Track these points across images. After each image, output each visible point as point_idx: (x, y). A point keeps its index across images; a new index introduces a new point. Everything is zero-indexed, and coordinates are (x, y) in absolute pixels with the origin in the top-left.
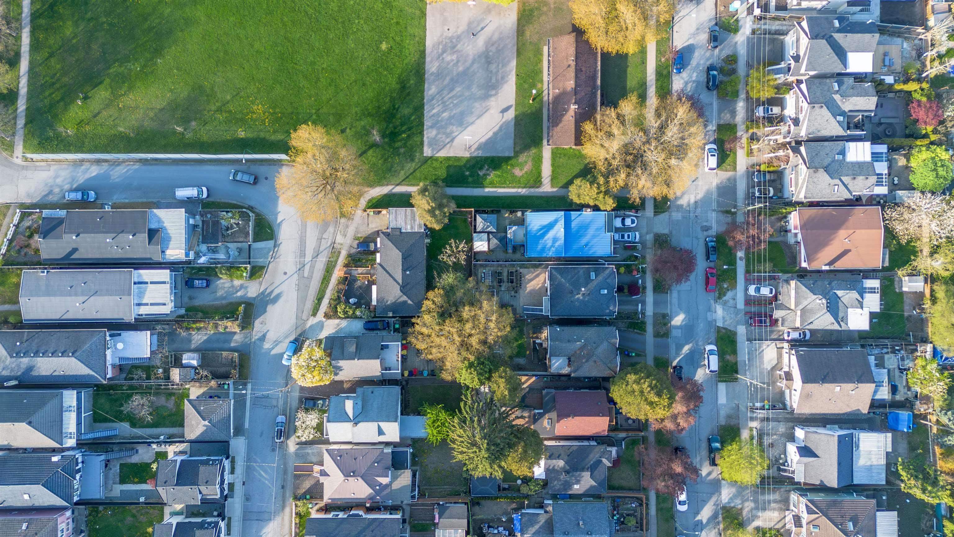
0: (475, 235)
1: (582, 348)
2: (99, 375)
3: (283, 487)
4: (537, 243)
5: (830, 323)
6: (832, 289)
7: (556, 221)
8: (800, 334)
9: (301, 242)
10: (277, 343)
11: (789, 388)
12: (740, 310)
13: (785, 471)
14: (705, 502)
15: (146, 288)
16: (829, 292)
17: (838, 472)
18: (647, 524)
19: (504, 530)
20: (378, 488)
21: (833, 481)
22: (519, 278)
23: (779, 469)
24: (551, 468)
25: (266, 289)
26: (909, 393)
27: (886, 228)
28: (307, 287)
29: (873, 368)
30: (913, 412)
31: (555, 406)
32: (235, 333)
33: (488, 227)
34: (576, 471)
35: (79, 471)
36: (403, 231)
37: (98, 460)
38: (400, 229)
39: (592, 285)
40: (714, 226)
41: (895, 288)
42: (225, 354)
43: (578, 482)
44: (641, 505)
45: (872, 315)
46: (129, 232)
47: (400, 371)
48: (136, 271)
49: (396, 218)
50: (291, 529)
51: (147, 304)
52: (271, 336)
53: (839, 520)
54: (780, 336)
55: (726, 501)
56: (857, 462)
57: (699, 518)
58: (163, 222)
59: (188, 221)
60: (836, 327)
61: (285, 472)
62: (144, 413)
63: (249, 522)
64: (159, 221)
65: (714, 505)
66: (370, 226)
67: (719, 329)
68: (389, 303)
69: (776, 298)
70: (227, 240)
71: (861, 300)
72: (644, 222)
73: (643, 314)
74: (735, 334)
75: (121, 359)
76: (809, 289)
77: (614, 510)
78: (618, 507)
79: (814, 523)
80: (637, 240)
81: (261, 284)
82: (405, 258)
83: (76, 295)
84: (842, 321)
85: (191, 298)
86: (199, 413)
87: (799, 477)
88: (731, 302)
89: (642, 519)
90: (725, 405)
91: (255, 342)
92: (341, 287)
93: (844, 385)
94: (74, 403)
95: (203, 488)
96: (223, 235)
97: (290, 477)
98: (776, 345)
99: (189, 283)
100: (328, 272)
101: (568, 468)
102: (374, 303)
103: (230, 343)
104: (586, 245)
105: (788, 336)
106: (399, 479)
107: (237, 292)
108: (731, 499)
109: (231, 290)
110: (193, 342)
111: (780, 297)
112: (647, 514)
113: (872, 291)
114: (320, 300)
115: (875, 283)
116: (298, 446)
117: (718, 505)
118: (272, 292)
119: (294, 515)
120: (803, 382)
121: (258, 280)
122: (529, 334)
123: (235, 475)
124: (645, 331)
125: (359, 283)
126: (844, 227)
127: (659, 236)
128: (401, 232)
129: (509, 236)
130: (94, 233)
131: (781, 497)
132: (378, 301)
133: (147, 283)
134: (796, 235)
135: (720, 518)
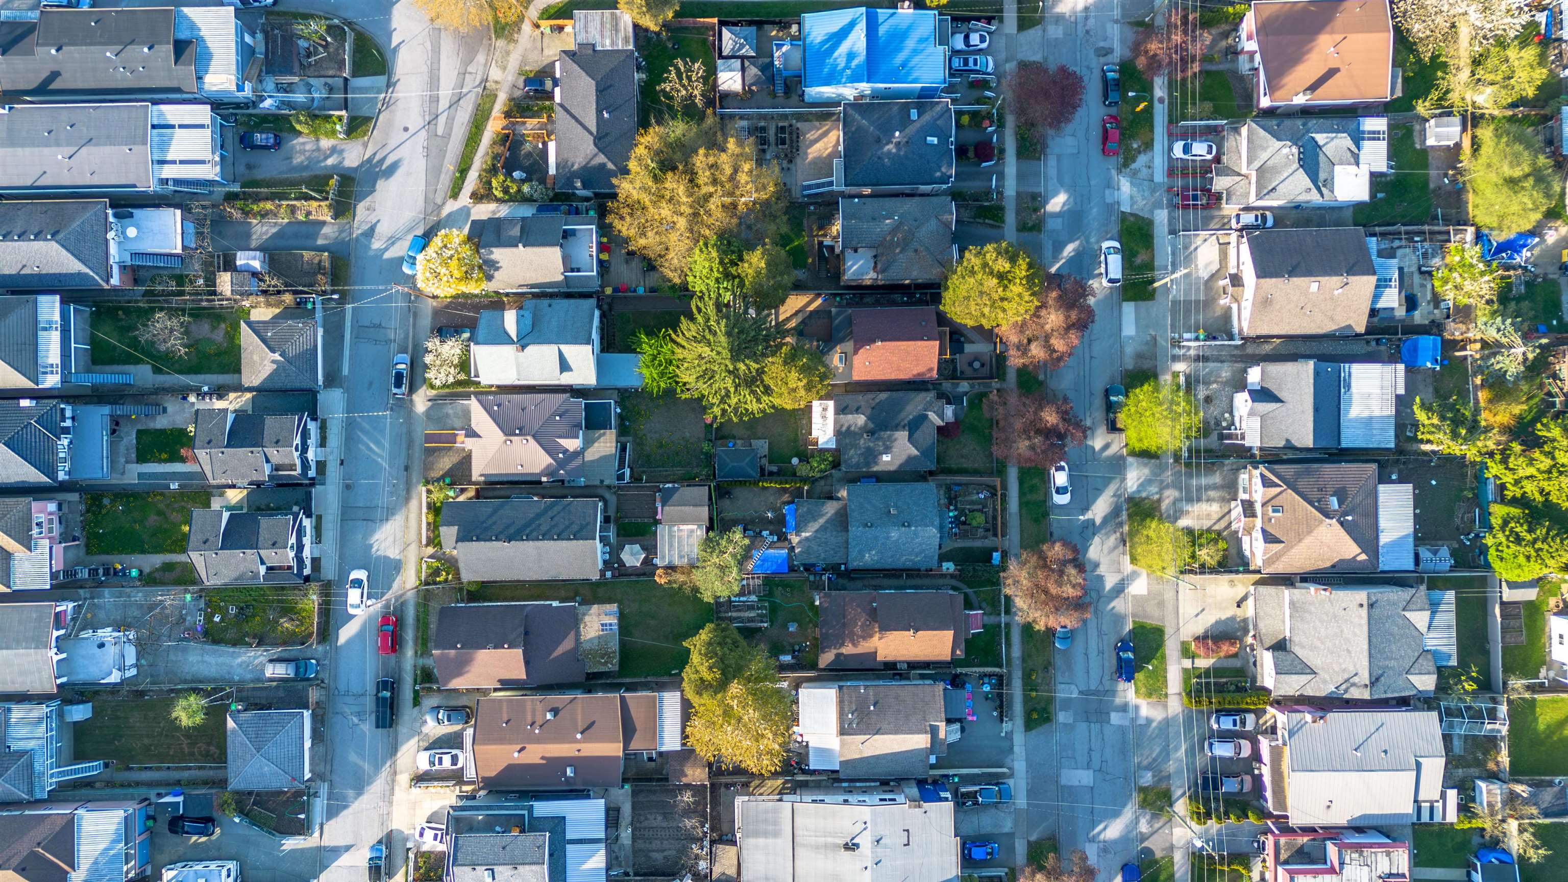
0: (719, 62)
1: (894, 230)
2: (97, 274)
3: (407, 468)
4: (822, 64)
5: (1304, 188)
6: (1308, 131)
7: (852, 25)
8: (1257, 216)
9: (431, 78)
10: (393, 241)
11: (1236, 300)
12: (1159, 184)
13: (1230, 437)
14: (1099, 491)
15: (172, 134)
16: (1304, 135)
17: (1315, 421)
18: (1004, 524)
19: (771, 534)
20: (561, 455)
21: (1305, 437)
22: (794, 136)
23: (1222, 437)
24: (844, 429)
25: (375, 154)
26: (1436, 311)
27: (1397, 29)
28: (442, 153)
29: (1374, 257)
30: (1442, 337)
31: (851, 332)
32: (324, 223)
33: (742, 46)
34: (886, 430)
35: (66, 431)
36: (599, 48)
37: (100, 415)
38: (594, 45)
39: (911, 130)
40: (1116, 46)
41: (1413, 143)
42: (307, 255)
43: (887, 450)
44: (994, 494)
45: (1374, 176)
46: (143, 43)
47: (595, 273)
48: (156, 107)
49: (586, 27)
50: (420, 534)
51: (174, 162)
52: (384, 230)
53: (1315, 495)
54: (1224, 224)
55: (1135, 488)
56: (1348, 412)
57: (1089, 515)
58: (199, 30)
59: (242, 38)
60: (1314, 197)
61: (410, 445)
62: (176, 344)
63: (350, 523)
64: (193, 27)
65: (1114, 495)
66: (546, 52)
67: (1124, 216)
68: (576, 167)
69: (1217, 160)
70: (309, 73)
71: (1356, 151)
72: (1001, 43)
73: (1000, 194)
74: (1150, 223)
75: (135, 255)
76: (1270, 133)
77: (950, 504)
78: (956, 497)
79: (1273, 502)
80: (990, 70)
81: (365, 146)
82: (601, 91)
83: (58, 144)
84: (1324, 186)
85: (249, 167)
86: (264, 341)
87: (1253, 440)
88: (1145, 171)
89: (995, 518)
90: (1131, 338)
91: (357, 238)
92: (499, 149)
93: (1324, 280)
94: (57, 317)
95: (272, 452)
96: (301, 64)
97: (417, 453)
98: (1218, 239)
99: (245, 141)
100: (476, 127)
101: (871, 425)
102: (552, 171)
103: (316, 240)
104: (904, 66)
105: (1238, 222)
106: (596, 445)
107: (326, 158)
108: (1141, 485)
109: (316, 154)
110: (254, 237)
111: (1225, 159)
112: (1004, 509)
113: (1374, 136)
114: (463, 171)
115: (1378, 124)
116: (430, 403)
117: (1119, 496)
118: (384, 158)
119: (424, 510)
120: (1258, 277)
121: (361, 141)
122: (812, 230)
123: (328, 449)
124: (1003, 222)
125: (528, 147)
126: (1328, 28)
127: (1025, 65)
128: (594, 51)
129: (776, 63)
130: (86, 44)
131: (1224, 479)
132: (558, 166)
133: (173, 127)
134: (1252, 54)
135: (1124, 516)
